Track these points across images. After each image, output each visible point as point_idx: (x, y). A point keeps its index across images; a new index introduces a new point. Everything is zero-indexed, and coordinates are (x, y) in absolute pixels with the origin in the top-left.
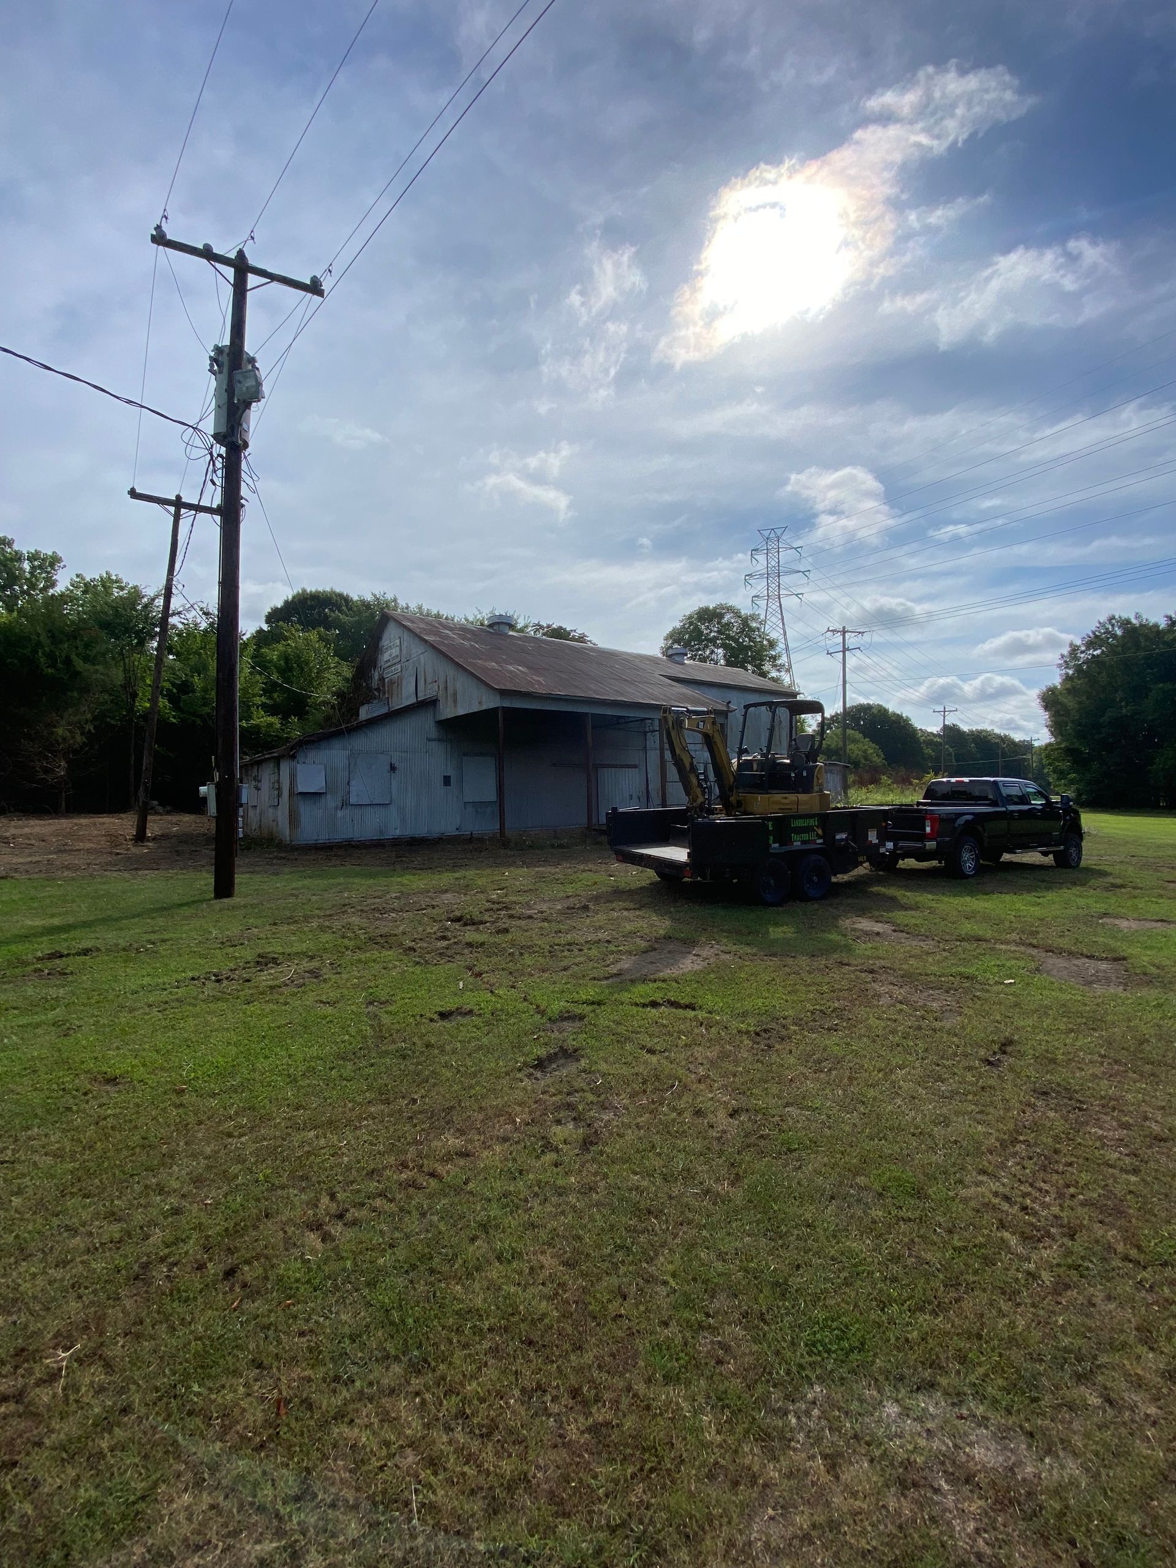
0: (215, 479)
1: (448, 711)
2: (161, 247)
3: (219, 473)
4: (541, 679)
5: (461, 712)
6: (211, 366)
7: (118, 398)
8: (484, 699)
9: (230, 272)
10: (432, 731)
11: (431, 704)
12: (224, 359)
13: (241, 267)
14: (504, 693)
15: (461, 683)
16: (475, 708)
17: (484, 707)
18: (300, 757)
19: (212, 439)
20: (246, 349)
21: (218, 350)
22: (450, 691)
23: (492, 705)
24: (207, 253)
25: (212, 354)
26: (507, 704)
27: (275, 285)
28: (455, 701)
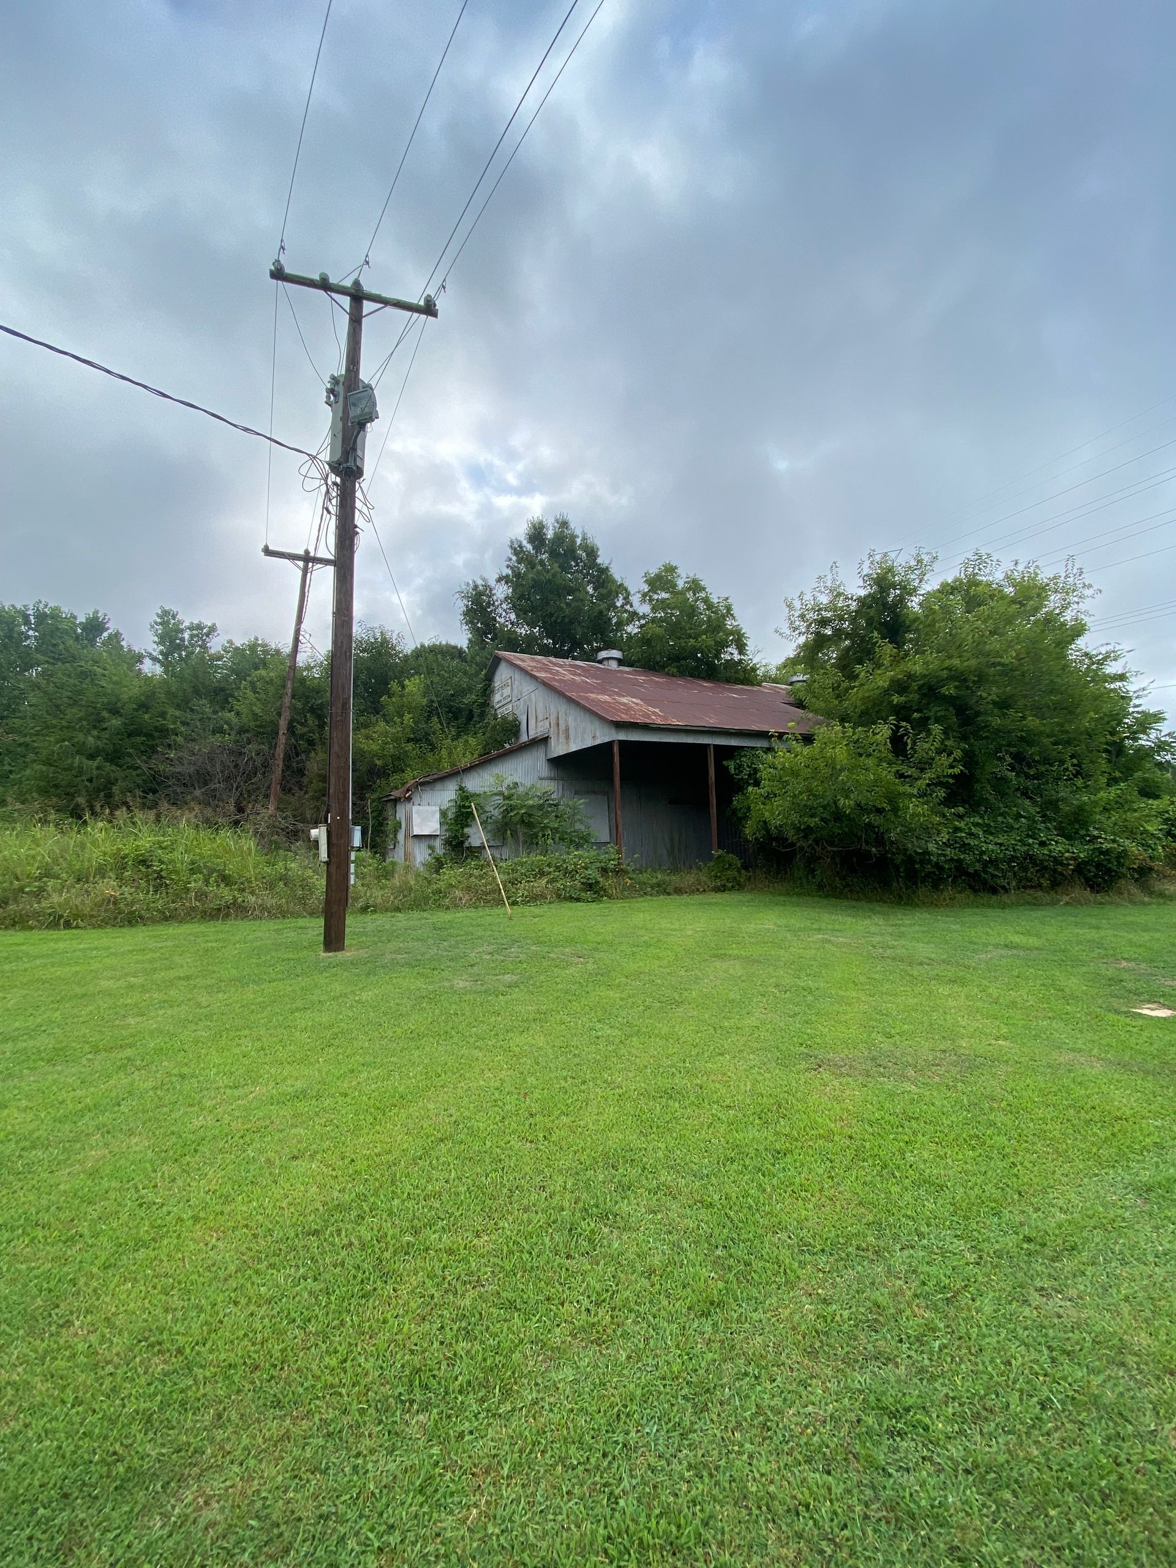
0: (331, 508)
1: (559, 749)
2: (280, 282)
3: (334, 501)
4: (657, 710)
5: (574, 747)
6: (328, 397)
7: (235, 426)
8: (598, 734)
9: (346, 301)
10: (544, 769)
11: (544, 741)
12: (340, 389)
13: (358, 296)
14: (619, 725)
15: (573, 719)
16: (589, 743)
17: (598, 742)
18: (416, 799)
19: (327, 467)
20: (361, 377)
21: (335, 380)
22: (562, 727)
23: (607, 740)
24: (324, 285)
25: (329, 386)
26: (622, 736)
27: (389, 309)
28: (567, 738)
